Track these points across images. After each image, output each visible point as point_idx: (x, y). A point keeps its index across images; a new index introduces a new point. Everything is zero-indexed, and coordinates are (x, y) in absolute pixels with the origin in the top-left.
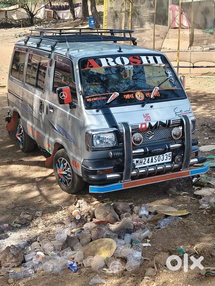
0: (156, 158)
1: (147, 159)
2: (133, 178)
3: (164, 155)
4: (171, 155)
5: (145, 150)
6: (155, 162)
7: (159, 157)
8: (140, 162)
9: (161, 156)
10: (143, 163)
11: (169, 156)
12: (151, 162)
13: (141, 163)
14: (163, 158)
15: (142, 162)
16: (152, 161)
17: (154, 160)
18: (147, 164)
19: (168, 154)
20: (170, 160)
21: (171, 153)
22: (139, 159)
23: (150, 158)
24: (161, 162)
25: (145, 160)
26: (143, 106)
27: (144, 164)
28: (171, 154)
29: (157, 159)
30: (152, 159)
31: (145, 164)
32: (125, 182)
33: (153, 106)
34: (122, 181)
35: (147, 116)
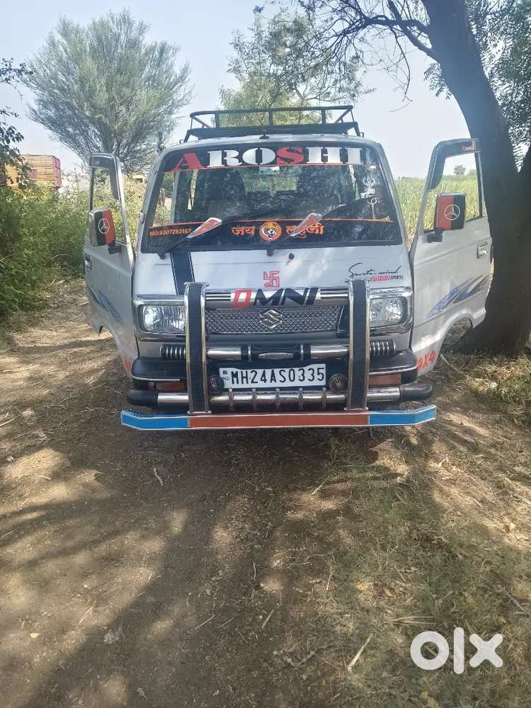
1: (260, 371)
2: (218, 409)
3: (306, 368)
6: (281, 381)
8: (243, 377)
9: (296, 369)
11: (319, 374)
13: (244, 380)
14: (303, 375)
15: (247, 377)
16: (273, 379)
17: (278, 377)
18: (261, 385)
19: (314, 366)
20: (323, 383)
21: (323, 365)
23: (269, 372)
24: (297, 383)
25: (254, 373)
26: (270, 254)
27: (252, 382)
28: (323, 368)
29: (286, 374)
30: (273, 375)
31: (256, 382)
32: (196, 414)
33: (293, 255)
34: (188, 412)
35: (272, 277)
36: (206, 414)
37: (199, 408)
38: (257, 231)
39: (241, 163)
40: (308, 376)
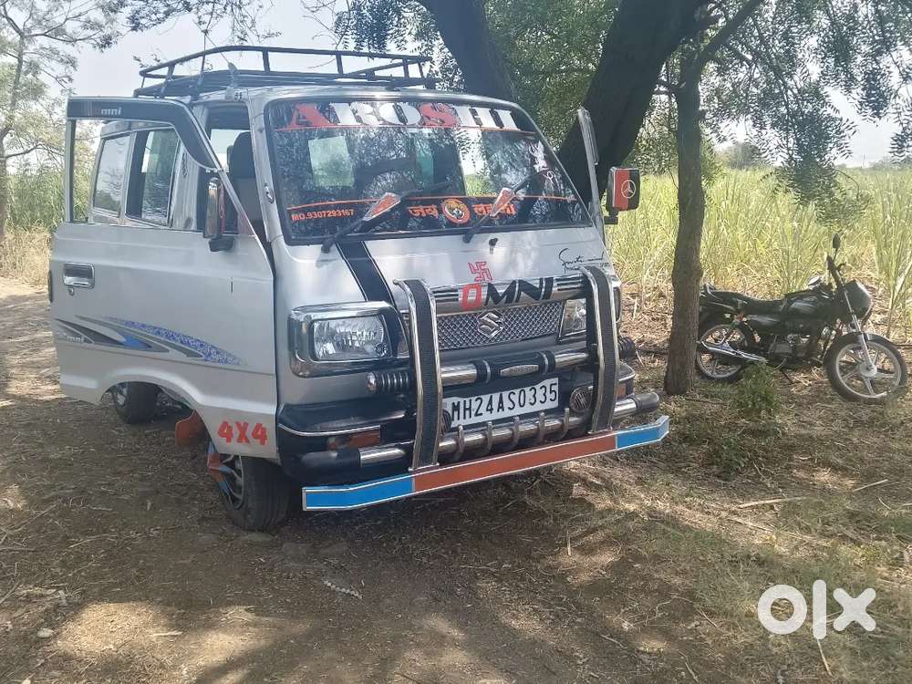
0: (512, 396)
1: (486, 398)
2: (446, 458)
3: (537, 387)
4: (555, 388)
5: (480, 368)
6: (510, 409)
7: (522, 393)
8: (465, 409)
9: (527, 389)
10: (473, 413)
11: (551, 392)
12: (499, 408)
13: (467, 412)
14: (534, 396)
15: (470, 409)
16: (501, 407)
17: (507, 404)
18: (487, 417)
19: (547, 383)
20: (555, 404)
21: (556, 380)
22: (462, 400)
23: (496, 397)
24: (528, 409)
25: (479, 401)
26: (467, 240)
27: (477, 415)
28: (555, 384)
29: (514, 398)
30: (501, 401)
31: (481, 414)
32: (422, 471)
33: (496, 240)
34: (410, 469)
35: (481, 268)
36: (434, 468)
37: (425, 459)
38: (440, 211)
40: (540, 396)
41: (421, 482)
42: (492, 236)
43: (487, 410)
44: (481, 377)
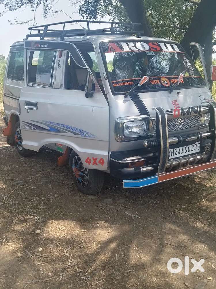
1: (178, 149)
3: (194, 145)
4: (199, 145)
5: (178, 138)
6: (185, 152)
7: (189, 147)
8: (172, 153)
9: (191, 146)
10: (174, 154)
11: (198, 146)
12: (182, 152)
13: (172, 154)
14: (193, 148)
15: (173, 153)
16: (183, 152)
17: (185, 151)
18: (178, 155)
19: (197, 143)
20: (199, 151)
21: (199, 142)
22: (171, 150)
23: (181, 148)
24: (191, 152)
25: (176, 150)
26: (170, 92)
28: (199, 144)
29: (187, 149)
30: (183, 150)
31: (176, 155)
32: (160, 174)
33: (180, 92)
34: (157, 174)
35: (175, 102)
36: (164, 174)
37: (162, 171)
38: (160, 82)
39: (137, 49)
40: (195, 148)
41: (161, 178)
42: (178, 91)
43: (178, 153)
44: (179, 141)
